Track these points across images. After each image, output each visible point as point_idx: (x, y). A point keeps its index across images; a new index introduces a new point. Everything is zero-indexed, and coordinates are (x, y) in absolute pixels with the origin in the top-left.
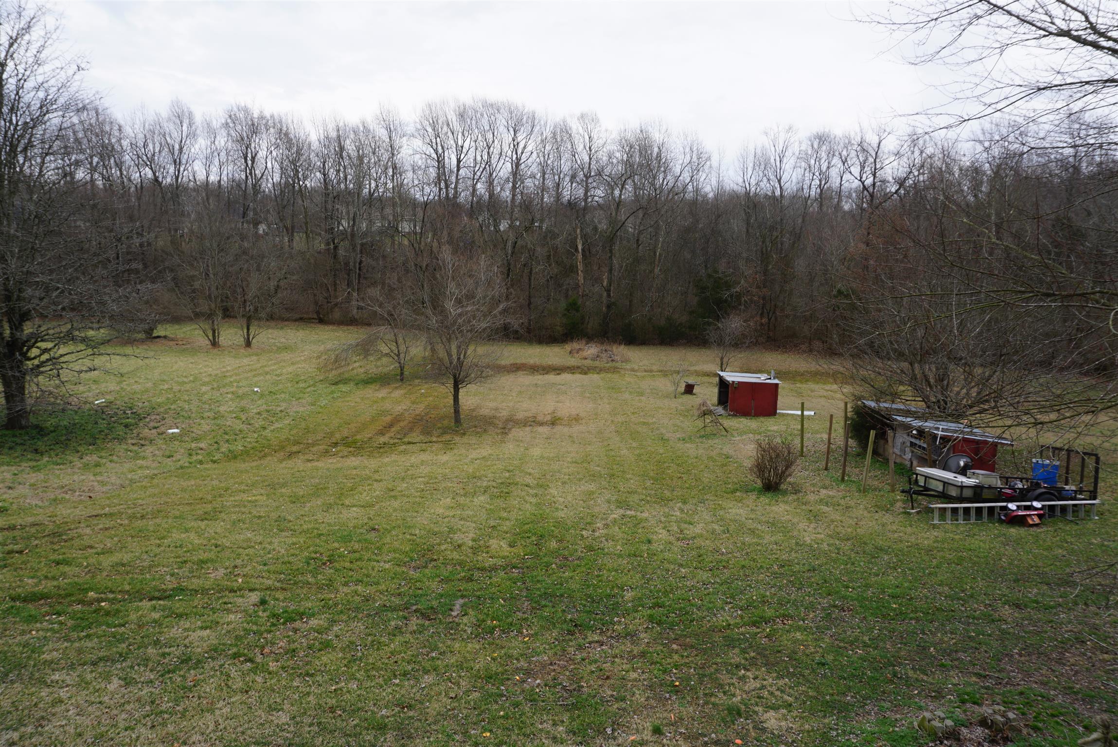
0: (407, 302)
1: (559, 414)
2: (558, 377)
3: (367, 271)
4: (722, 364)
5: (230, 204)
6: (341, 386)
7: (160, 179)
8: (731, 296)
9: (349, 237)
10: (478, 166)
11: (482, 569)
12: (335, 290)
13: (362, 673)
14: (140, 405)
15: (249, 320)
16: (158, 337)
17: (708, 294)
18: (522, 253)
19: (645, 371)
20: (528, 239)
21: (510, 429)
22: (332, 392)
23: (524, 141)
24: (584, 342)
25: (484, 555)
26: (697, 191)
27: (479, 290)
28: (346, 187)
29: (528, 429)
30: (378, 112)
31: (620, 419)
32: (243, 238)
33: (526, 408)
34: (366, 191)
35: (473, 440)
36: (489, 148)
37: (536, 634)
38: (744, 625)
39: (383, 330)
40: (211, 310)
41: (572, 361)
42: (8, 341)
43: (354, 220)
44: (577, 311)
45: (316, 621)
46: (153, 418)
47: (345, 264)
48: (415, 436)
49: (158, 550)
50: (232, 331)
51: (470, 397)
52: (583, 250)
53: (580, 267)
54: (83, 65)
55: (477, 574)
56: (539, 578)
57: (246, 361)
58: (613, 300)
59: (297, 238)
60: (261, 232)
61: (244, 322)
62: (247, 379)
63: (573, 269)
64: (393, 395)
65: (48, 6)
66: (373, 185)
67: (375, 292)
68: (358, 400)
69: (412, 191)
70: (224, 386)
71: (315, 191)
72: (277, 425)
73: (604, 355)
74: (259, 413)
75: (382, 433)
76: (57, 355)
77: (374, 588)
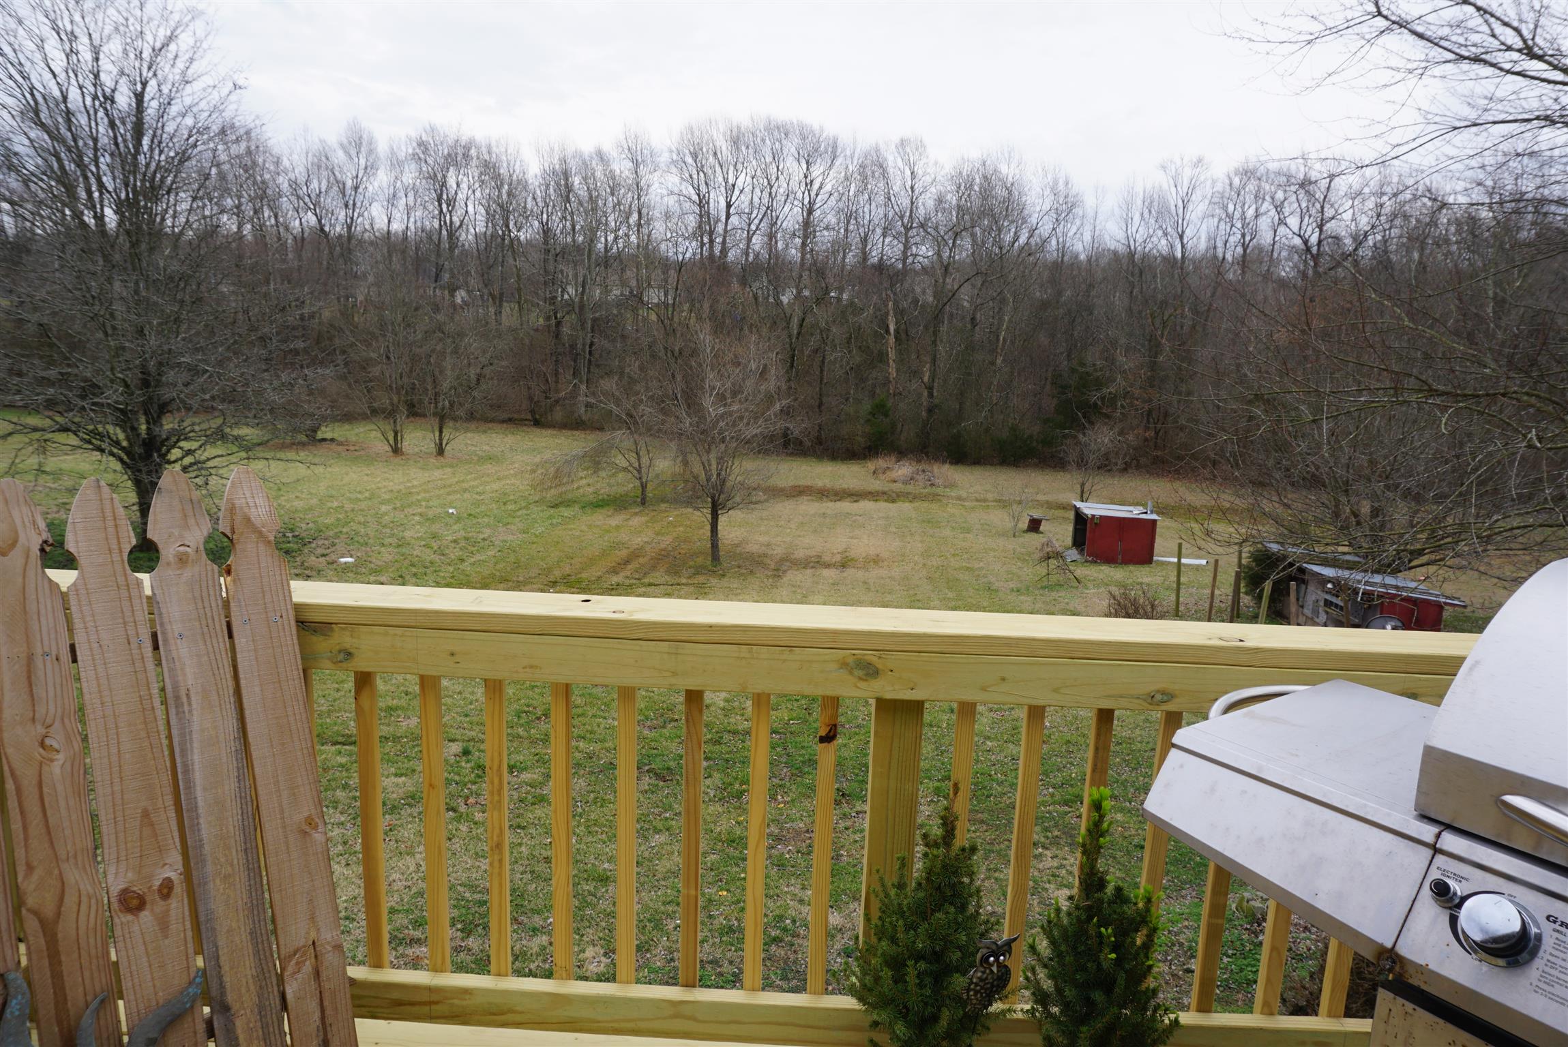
0: (652, 397)
1: (852, 554)
2: (855, 505)
3: (601, 356)
4: (1082, 492)
5: (418, 262)
6: (562, 509)
7: (327, 229)
8: (1103, 398)
9: (577, 310)
10: (755, 212)
11: (735, 733)
12: (557, 382)
13: (582, 828)
14: (304, 526)
15: (442, 419)
16: (324, 440)
17: (1070, 395)
18: (812, 334)
19: (977, 500)
20: (821, 315)
21: (785, 572)
22: (551, 517)
23: (820, 179)
24: (893, 459)
25: (738, 717)
26: (1062, 249)
27: (748, 383)
28: (574, 240)
29: (809, 571)
30: (622, 137)
31: (935, 562)
32: (436, 308)
33: (808, 544)
34: (600, 246)
35: (735, 584)
36: (771, 187)
37: (793, 801)
38: (1054, 803)
39: (620, 436)
40: (392, 404)
41: (876, 485)
42: (144, 440)
43: (583, 287)
44: (886, 415)
45: (529, 775)
46: (320, 543)
47: (571, 346)
48: (659, 576)
49: (337, 695)
50: (419, 434)
51: (733, 527)
52: (897, 331)
53: (892, 355)
54: (240, 82)
55: (726, 737)
56: (805, 744)
57: (437, 474)
58: (936, 401)
59: (508, 309)
60: (459, 300)
61: (435, 422)
62: (439, 497)
63: (882, 357)
64: (631, 523)
65: (200, 7)
66: (611, 238)
67: (609, 384)
68: (584, 528)
69: (663, 247)
70: (409, 506)
71: (532, 246)
72: (478, 557)
73: (921, 477)
74: (455, 541)
75: (614, 571)
76: (203, 458)
77: (598, 746)
